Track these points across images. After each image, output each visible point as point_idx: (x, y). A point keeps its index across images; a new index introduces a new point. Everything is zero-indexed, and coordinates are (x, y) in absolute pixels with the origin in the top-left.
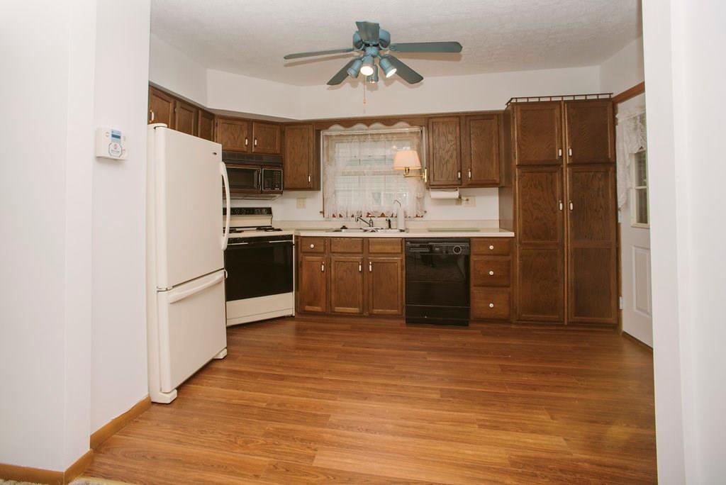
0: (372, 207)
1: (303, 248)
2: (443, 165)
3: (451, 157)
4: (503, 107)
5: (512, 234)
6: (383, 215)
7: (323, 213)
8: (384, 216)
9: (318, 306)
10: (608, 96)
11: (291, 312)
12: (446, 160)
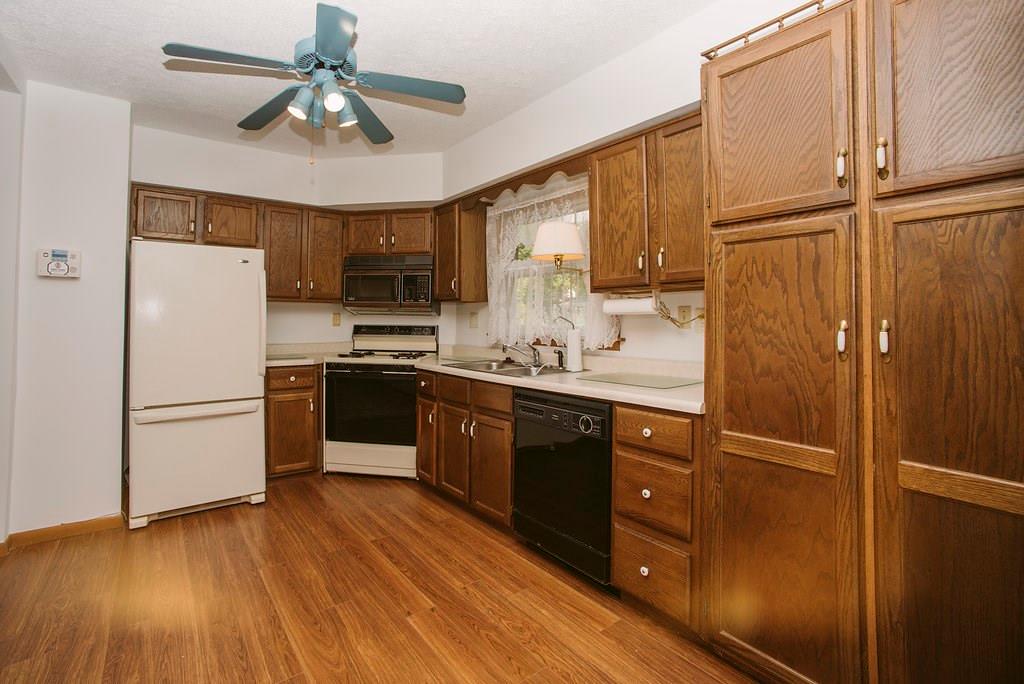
2: (617, 244)
3: (630, 225)
6: (553, 343)
8: (556, 345)
12: (620, 234)
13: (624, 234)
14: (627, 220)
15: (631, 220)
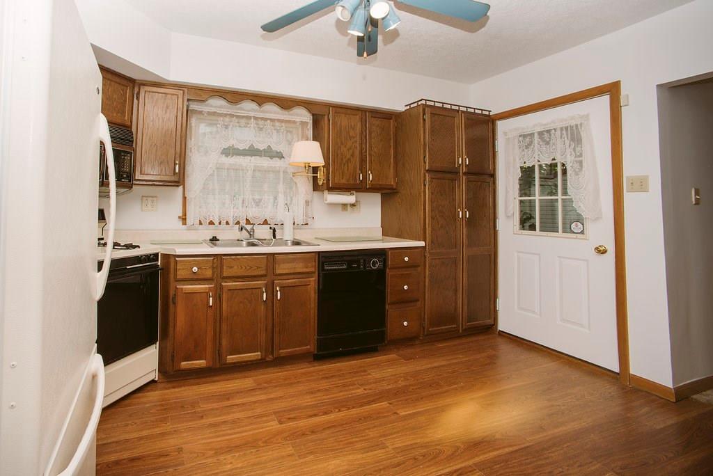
0: (252, 213)
1: (178, 273)
2: (344, 164)
3: (353, 155)
4: (403, 109)
5: (422, 244)
6: (266, 222)
7: (184, 219)
8: (268, 224)
9: (200, 359)
10: (487, 113)
11: (154, 376)
12: (347, 158)
13: (349, 159)
14: (351, 151)
15: (353, 153)
